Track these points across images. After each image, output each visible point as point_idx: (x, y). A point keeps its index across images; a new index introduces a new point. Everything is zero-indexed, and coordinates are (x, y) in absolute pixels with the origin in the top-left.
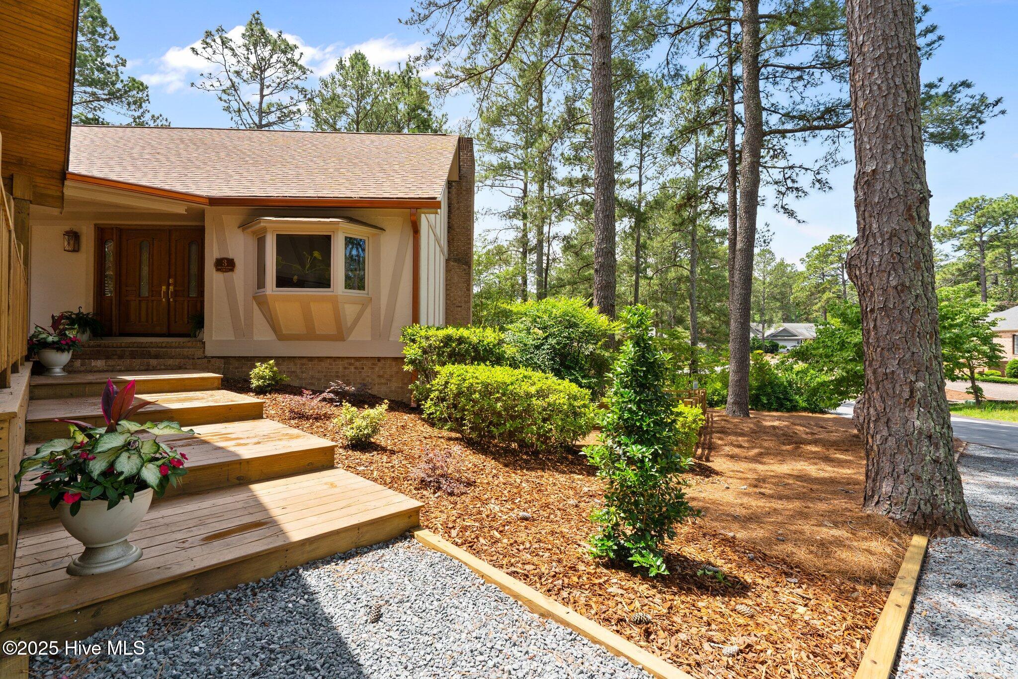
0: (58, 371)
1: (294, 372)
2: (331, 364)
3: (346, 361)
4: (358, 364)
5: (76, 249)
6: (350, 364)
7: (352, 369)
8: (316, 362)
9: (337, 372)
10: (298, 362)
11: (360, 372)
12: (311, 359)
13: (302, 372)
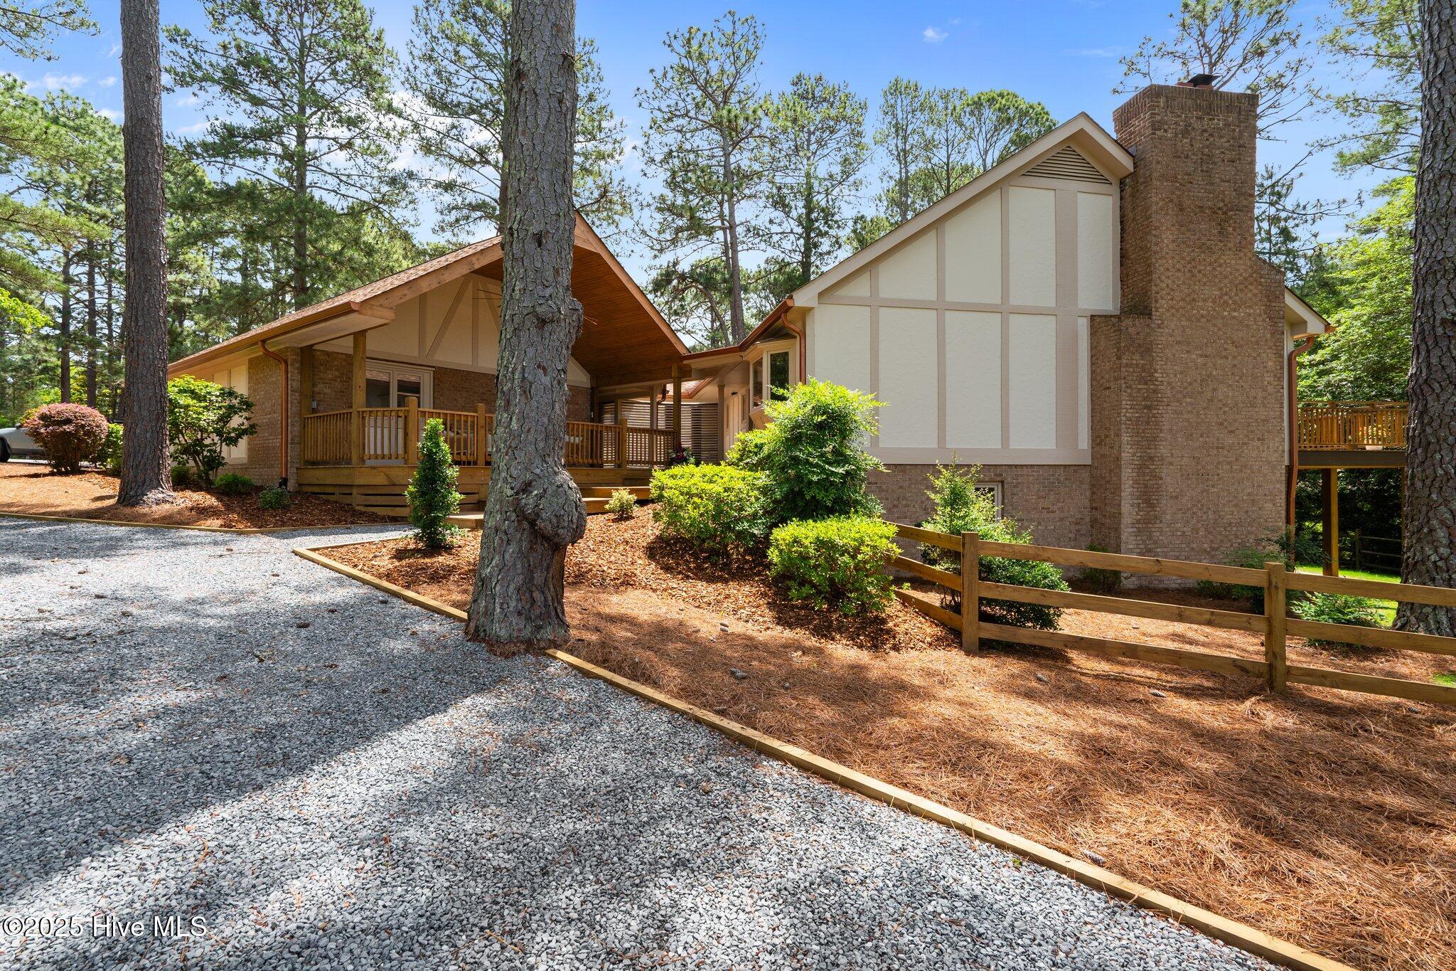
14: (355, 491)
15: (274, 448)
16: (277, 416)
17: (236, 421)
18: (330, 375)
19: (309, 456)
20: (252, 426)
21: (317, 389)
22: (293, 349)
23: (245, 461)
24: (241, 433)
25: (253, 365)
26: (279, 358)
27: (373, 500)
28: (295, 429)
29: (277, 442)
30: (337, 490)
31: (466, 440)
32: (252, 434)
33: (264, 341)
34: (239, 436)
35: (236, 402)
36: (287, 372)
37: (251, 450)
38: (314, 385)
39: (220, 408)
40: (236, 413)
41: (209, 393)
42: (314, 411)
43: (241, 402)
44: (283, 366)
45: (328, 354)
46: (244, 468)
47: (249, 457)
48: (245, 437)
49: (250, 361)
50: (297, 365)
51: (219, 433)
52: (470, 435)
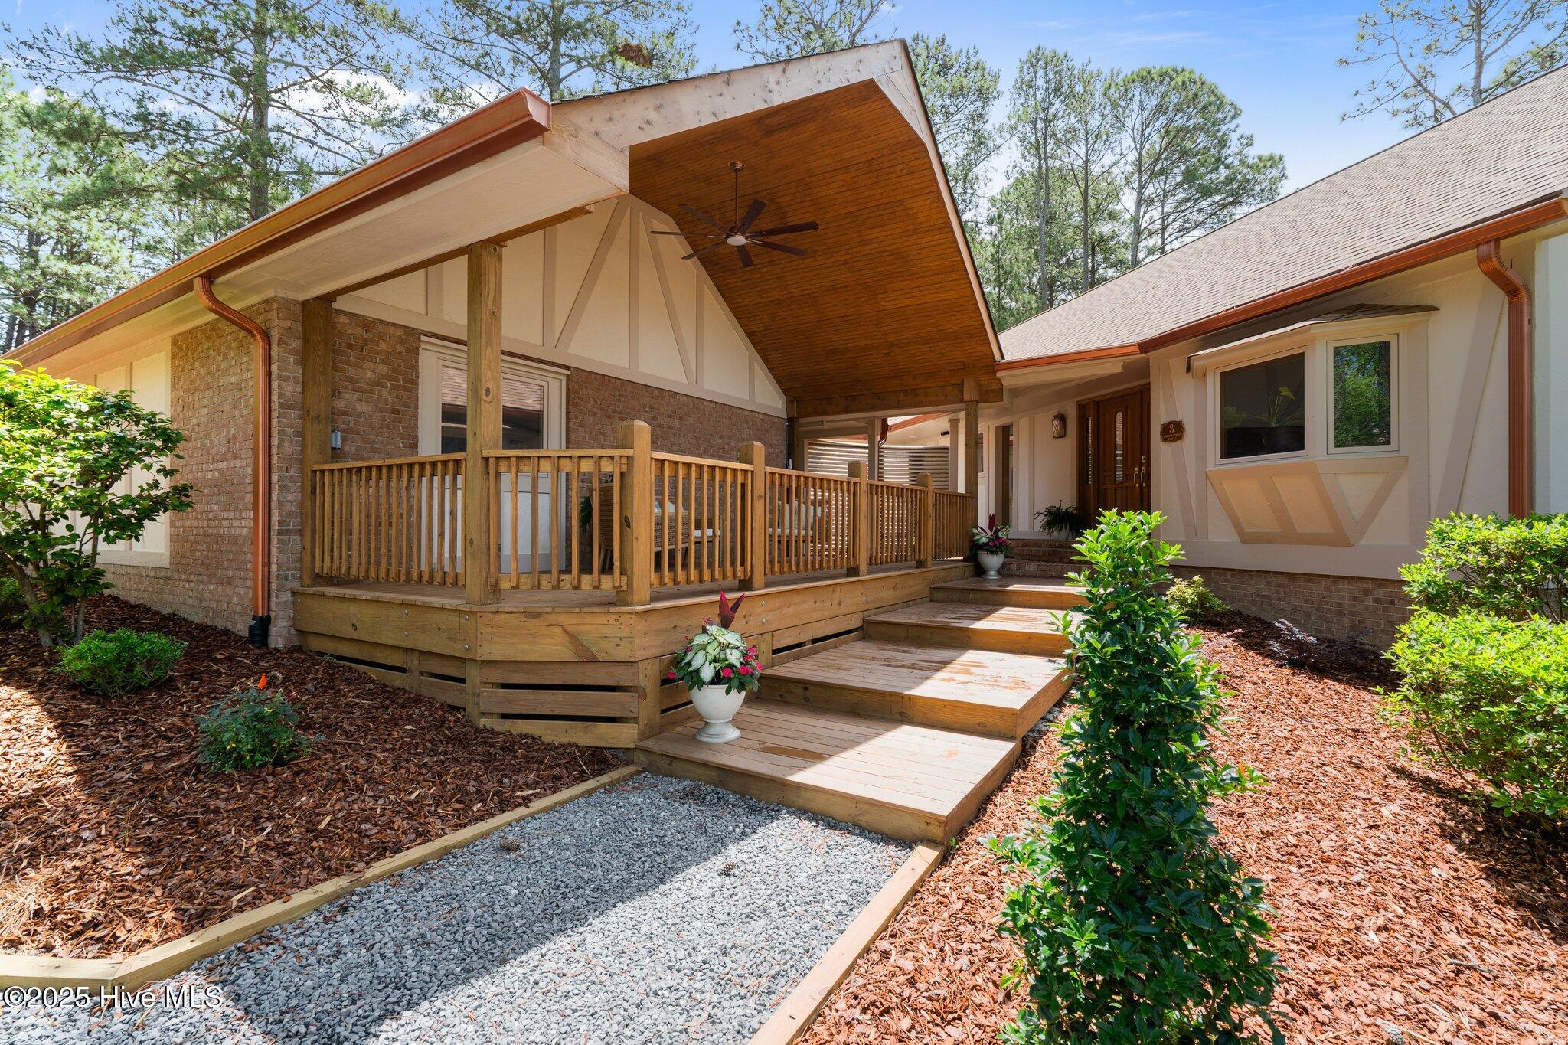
0: (992, 574)
1: (1266, 597)
2: (1327, 589)
3: (1358, 585)
4: (1381, 592)
5: (1062, 435)
6: (1366, 592)
7: (1369, 601)
8: (1301, 582)
9: (1340, 605)
10: (1273, 580)
11: (1386, 610)
12: (1293, 576)
13: (1279, 599)
14: (473, 675)
15: (234, 540)
16: (244, 466)
17: (135, 480)
18: (370, 372)
19: (325, 565)
20: (181, 491)
21: (340, 404)
22: (285, 304)
23: (165, 562)
24: (149, 507)
25: (185, 348)
26: (247, 325)
27: (528, 701)
28: (287, 499)
29: (243, 525)
30: (413, 663)
31: (673, 520)
32: (180, 507)
33: (209, 277)
34: (148, 514)
35: (134, 431)
36: (268, 360)
37: (178, 538)
38: (335, 394)
39: (88, 445)
40: (134, 457)
41: (58, 404)
42: (336, 454)
43: (152, 432)
44: (257, 348)
45: (367, 324)
46: (161, 577)
47: (174, 554)
48: (163, 518)
49: (175, 341)
50: (295, 344)
51: (86, 506)
52: (670, 508)
